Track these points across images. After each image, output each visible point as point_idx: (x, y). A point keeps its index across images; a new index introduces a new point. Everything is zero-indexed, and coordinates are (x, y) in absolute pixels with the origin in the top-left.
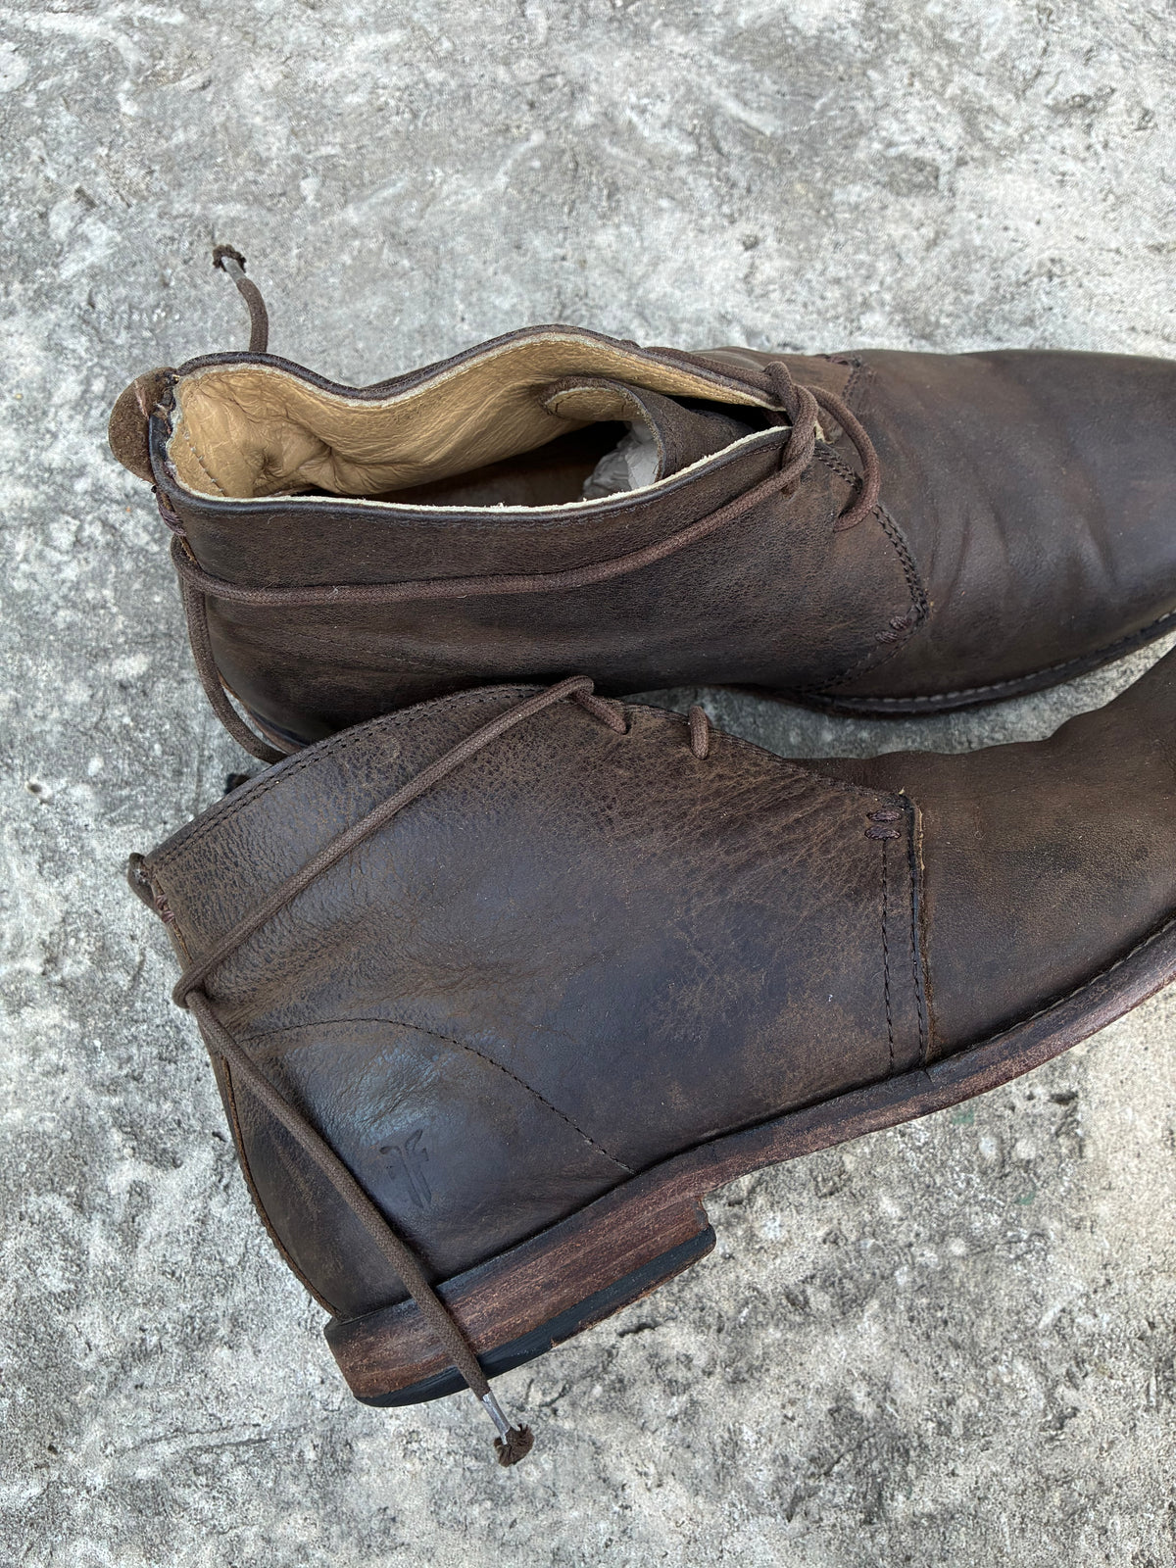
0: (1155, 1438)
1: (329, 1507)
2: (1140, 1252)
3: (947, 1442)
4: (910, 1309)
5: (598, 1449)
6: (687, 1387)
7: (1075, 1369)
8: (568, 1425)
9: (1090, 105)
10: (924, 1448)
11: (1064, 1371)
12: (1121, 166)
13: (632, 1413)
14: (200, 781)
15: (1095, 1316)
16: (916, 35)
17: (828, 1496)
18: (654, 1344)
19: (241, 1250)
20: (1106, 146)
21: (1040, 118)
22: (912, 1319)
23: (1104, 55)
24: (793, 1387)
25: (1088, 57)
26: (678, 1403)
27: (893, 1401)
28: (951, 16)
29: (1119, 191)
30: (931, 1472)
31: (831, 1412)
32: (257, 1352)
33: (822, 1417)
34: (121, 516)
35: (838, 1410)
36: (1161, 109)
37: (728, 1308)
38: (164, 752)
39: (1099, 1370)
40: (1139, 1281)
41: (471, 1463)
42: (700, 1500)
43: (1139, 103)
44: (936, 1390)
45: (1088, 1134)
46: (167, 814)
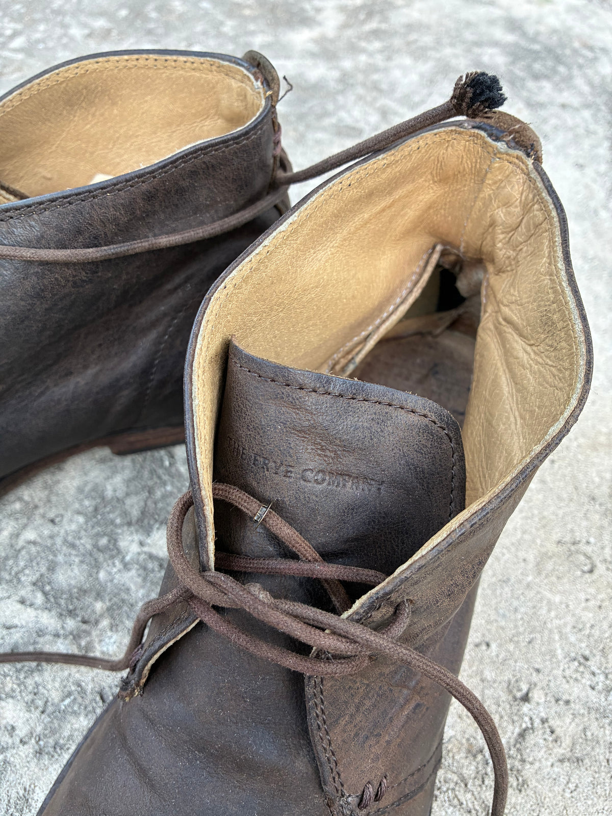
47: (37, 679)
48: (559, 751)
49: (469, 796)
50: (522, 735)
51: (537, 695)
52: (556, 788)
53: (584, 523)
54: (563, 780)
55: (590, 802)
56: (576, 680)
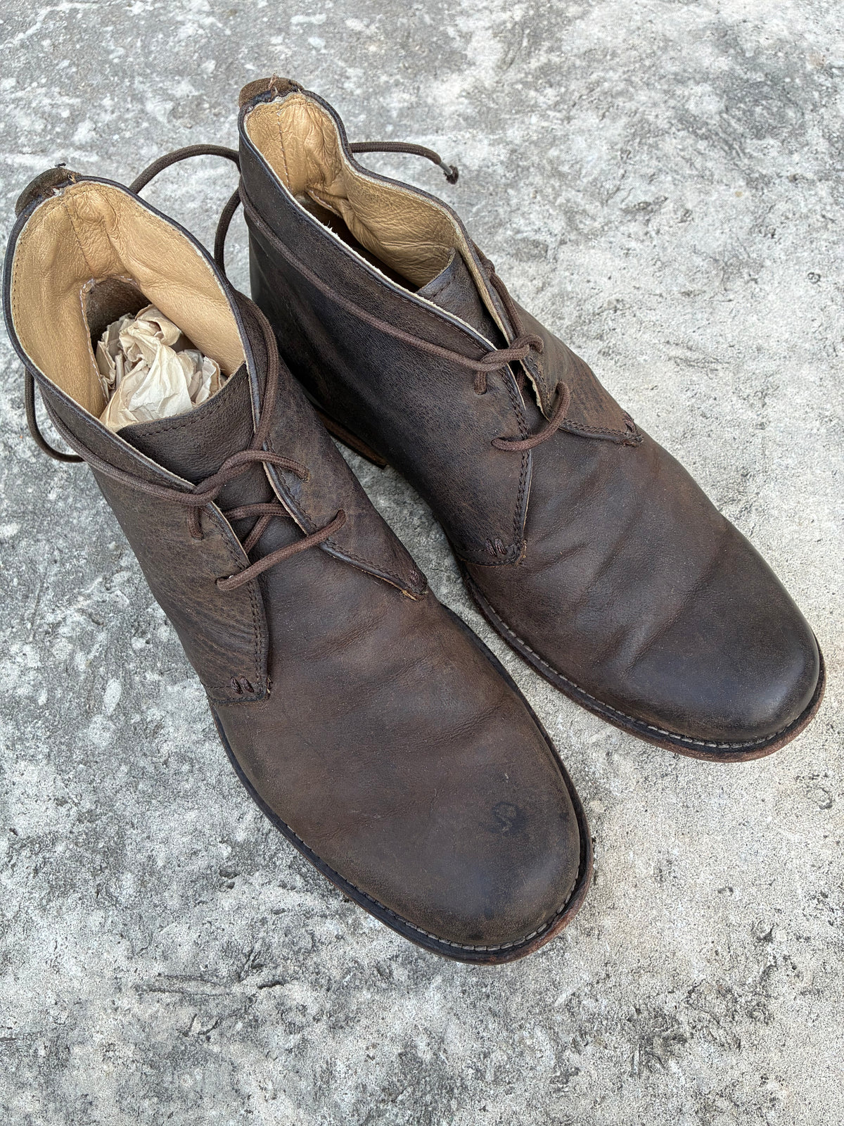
0: (636, 1098)
1: (50, 1090)
2: (633, 957)
3: (481, 1084)
4: (463, 985)
5: (235, 1068)
6: (301, 1028)
7: (579, 1039)
8: (216, 1049)
9: (649, 208)
10: (464, 1088)
11: (571, 1039)
12: (667, 244)
13: (261, 1044)
14: (38, 602)
15: (597, 1000)
16: (540, 168)
17: (392, 1118)
18: (282, 996)
19: (17, 908)
20: (658, 232)
21: (616, 215)
22: (464, 992)
23: (662, 177)
24: (376, 1035)
25: (651, 179)
26: (294, 1039)
27: (445, 1051)
28: (564, 156)
29: (664, 259)
30: (469, 1107)
31: (400, 1055)
32: (17, 979)
33: (393, 1058)
34: (17, 441)
35: (405, 1054)
36: (697, 209)
37: (336, 974)
38: (19, 584)
39: (598, 1042)
40: (630, 977)
41: (147, 1069)
42: (301, 1111)
43: (682, 206)
44: (477, 1045)
45: (600, 868)
46: (15, 622)
47: (315, 959)
48: (800, 985)
49: (721, 1031)
50: (767, 973)
51: (779, 935)
52: (799, 1019)
53: (823, 755)
54: (805, 1011)
55: (830, 1030)
56: (816, 917)
